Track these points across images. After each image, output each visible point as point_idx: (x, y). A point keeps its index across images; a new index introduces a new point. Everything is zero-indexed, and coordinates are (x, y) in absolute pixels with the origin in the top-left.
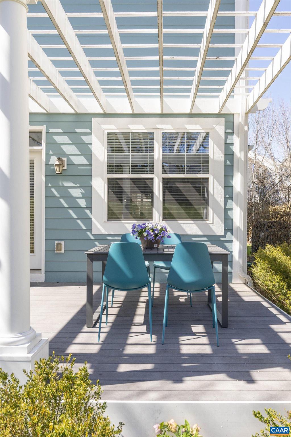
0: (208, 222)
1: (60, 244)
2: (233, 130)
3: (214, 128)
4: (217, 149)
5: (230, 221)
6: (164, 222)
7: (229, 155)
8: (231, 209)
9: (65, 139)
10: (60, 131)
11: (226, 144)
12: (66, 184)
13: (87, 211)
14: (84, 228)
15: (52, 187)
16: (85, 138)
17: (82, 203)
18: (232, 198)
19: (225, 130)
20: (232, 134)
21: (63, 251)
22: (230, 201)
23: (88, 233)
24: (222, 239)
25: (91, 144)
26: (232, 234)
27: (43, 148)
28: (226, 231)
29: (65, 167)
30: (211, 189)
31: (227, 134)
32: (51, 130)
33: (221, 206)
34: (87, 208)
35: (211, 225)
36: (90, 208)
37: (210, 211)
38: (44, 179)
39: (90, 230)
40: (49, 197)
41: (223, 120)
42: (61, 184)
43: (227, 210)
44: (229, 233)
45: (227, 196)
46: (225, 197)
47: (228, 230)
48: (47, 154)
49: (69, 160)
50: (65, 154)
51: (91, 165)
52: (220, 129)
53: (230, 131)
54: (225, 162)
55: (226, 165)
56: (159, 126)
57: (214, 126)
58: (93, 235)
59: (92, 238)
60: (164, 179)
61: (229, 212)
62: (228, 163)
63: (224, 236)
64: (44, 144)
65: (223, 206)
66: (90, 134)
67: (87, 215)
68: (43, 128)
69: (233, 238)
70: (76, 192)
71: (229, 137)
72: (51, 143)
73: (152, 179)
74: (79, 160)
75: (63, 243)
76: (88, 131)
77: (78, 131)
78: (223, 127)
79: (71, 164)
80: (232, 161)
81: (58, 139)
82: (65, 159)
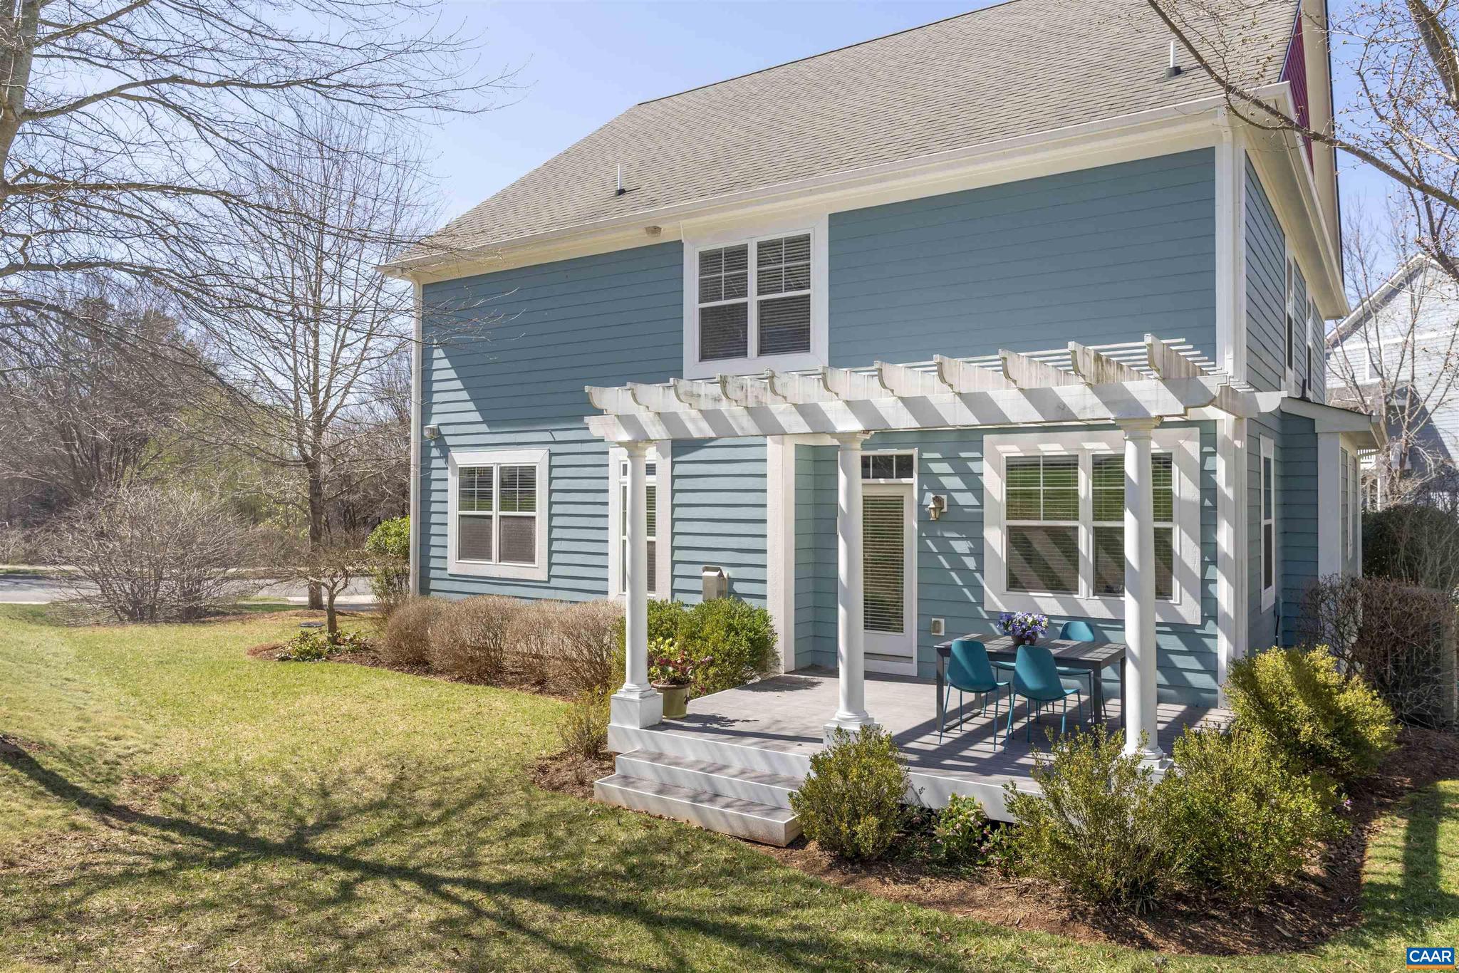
0: (1172, 601)
1: (938, 623)
2: (1215, 448)
3: (1180, 446)
4: (1186, 480)
5: (1214, 601)
6: (1096, 597)
7: (1208, 487)
8: (1215, 581)
9: (945, 467)
10: (938, 455)
11: (1202, 471)
12: (947, 535)
13: (978, 575)
14: (973, 600)
15: (927, 537)
16: (974, 466)
17: (971, 563)
18: (1215, 563)
19: (1201, 448)
20: (1213, 454)
21: (942, 633)
22: (1211, 568)
23: (979, 608)
24: (1198, 631)
25: (982, 474)
26: (1217, 623)
27: (914, 480)
28: (1204, 620)
29: (945, 510)
30: (1176, 547)
31: (1204, 456)
32: (926, 455)
33: (1194, 575)
34: (977, 571)
35: (1176, 607)
36: (980, 570)
37: (1176, 584)
38: (916, 526)
39: (982, 604)
40: (923, 552)
41: (1197, 430)
42: (939, 534)
43: (1206, 583)
44: (1210, 623)
45: (1207, 559)
46: (1202, 561)
47: (1209, 617)
48: (920, 490)
49: (950, 498)
50: (948, 492)
51: (981, 506)
52: (1193, 448)
53: (1211, 449)
54: (1202, 500)
55: (1202, 507)
56: (1088, 446)
57: (1181, 442)
58: (986, 612)
59: (986, 617)
60: (1095, 528)
61: (1211, 587)
62: (1207, 503)
63: (1202, 626)
64: (915, 475)
65: (1199, 575)
66: (981, 459)
67: (978, 581)
68: (914, 452)
69: (1219, 633)
70: (961, 547)
71: (1209, 459)
72: (926, 475)
73: (1076, 528)
74: (966, 499)
75: (942, 621)
76: (977, 455)
77: (963, 455)
78: (1198, 444)
79: (953, 504)
80: (1214, 499)
81: (936, 468)
82: (944, 497)
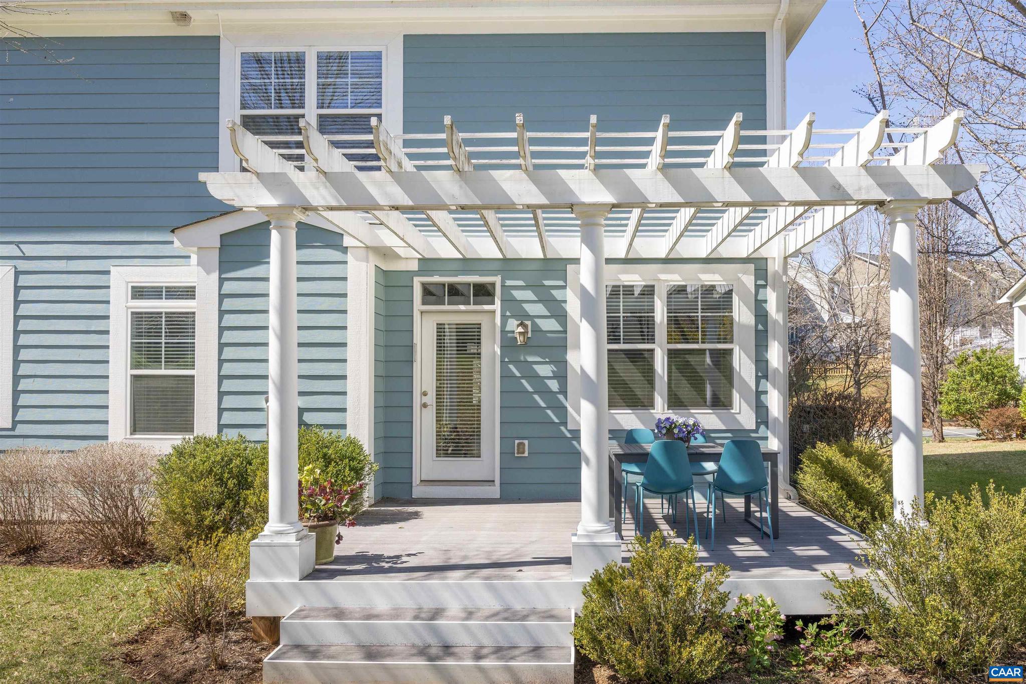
0: (733, 411)
1: (524, 444)
2: (767, 282)
3: (739, 278)
4: (744, 309)
5: (765, 409)
6: (670, 411)
7: (761, 315)
8: (766, 392)
9: (529, 295)
10: (520, 283)
11: (756, 300)
12: (530, 359)
13: (561, 397)
14: (557, 421)
15: (510, 362)
16: (557, 294)
17: (554, 385)
18: (766, 377)
19: (756, 282)
20: (765, 286)
21: (526, 454)
22: (763, 381)
23: (562, 428)
24: (753, 435)
25: (565, 302)
26: (767, 427)
27: (497, 306)
28: (758, 424)
29: (530, 335)
30: (736, 364)
31: (758, 287)
32: (509, 283)
33: (750, 387)
34: (560, 392)
35: (736, 415)
36: (564, 392)
37: (736, 396)
38: (499, 352)
39: (565, 424)
40: (506, 376)
41: (752, 267)
42: (522, 358)
43: (760, 394)
44: (763, 427)
45: (760, 374)
46: (757, 376)
47: (762, 423)
48: (503, 316)
49: (534, 324)
50: (531, 318)
51: (565, 332)
52: (749, 281)
53: (762, 282)
54: (756, 326)
55: (757, 331)
56: (663, 277)
57: (740, 275)
58: (569, 431)
59: (569, 435)
60: (669, 350)
61: (763, 397)
62: (760, 327)
63: (756, 431)
64: (498, 301)
65: (754, 388)
66: (564, 287)
67: (562, 403)
68: (497, 280)
69: (769, 434)
70: (544, 370)
71: (761, 290)
72: (508, 301)
73: (652, 350)
74: (549, 325)
75: (526, 442)
76: (561, 283)
77: (547, 283)
78: (753, 278)
79: (536, 330)
80: (765, 325)
81: (518, 295)
82: (529, 323)
